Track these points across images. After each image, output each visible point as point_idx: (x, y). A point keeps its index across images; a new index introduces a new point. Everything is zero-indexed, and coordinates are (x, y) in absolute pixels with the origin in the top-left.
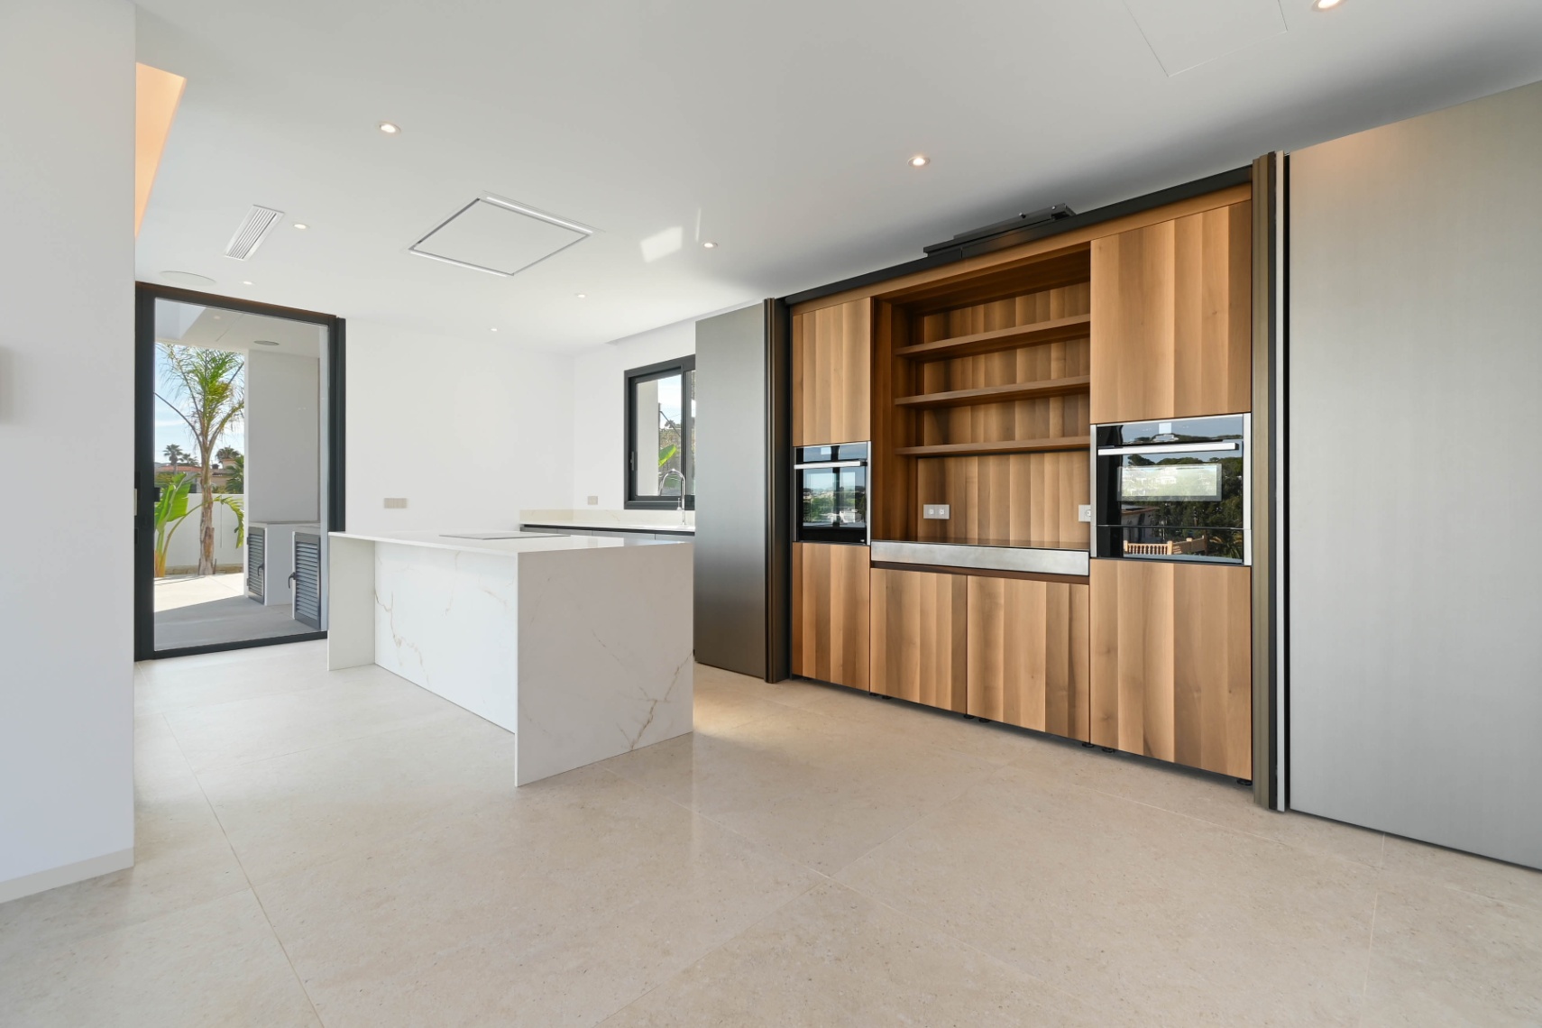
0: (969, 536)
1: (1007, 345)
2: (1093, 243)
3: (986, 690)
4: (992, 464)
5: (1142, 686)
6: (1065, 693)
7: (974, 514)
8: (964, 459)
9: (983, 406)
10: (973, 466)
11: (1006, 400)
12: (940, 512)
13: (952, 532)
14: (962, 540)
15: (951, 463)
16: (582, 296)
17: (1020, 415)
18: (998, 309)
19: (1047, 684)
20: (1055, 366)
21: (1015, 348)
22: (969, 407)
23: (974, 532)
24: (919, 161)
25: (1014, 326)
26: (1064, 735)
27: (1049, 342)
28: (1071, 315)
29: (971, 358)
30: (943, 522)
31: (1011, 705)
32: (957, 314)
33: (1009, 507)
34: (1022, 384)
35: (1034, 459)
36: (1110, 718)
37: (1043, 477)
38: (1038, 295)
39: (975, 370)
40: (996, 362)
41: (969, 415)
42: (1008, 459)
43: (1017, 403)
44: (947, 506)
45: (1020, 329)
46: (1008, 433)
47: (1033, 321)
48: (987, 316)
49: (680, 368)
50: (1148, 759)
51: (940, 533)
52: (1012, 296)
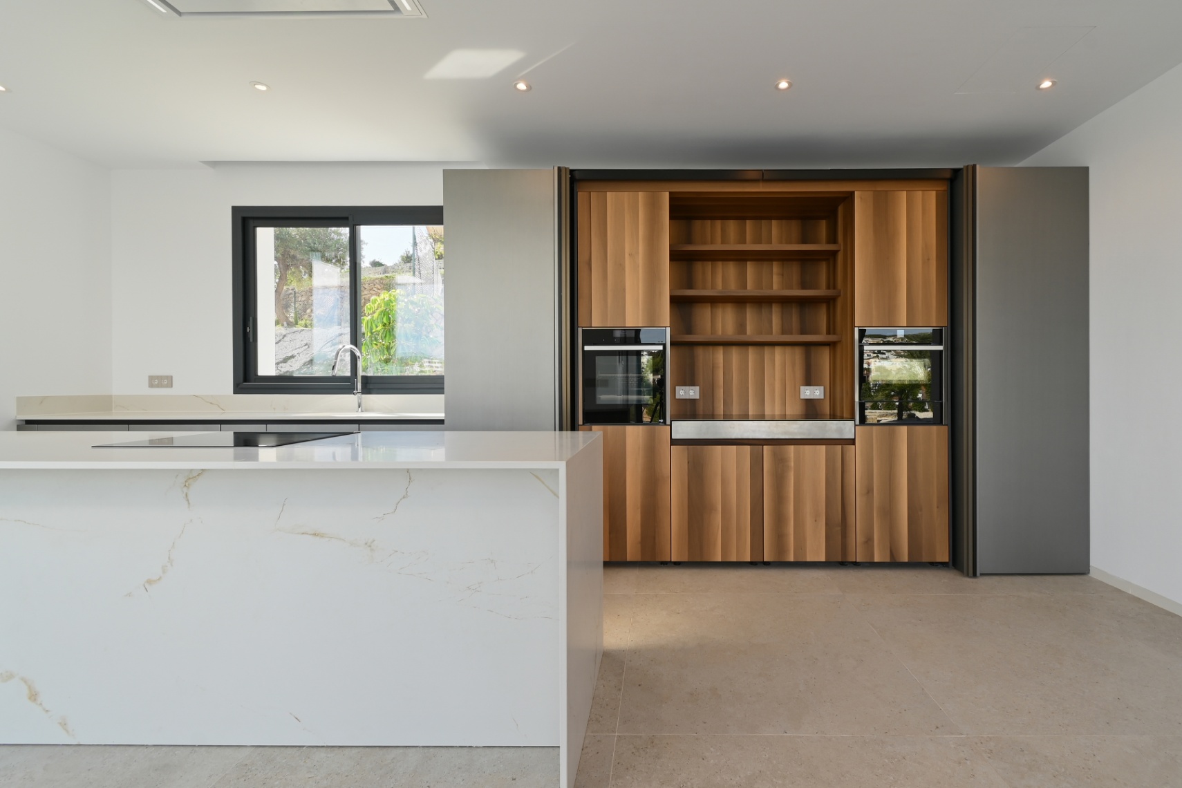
0: (716, 413)
1: (741, 257)
2: (857, 194)
3: (780, 537)
4: (735, 353)
5: (889, 512)
6: (839, 528)
7: (720, 393)
8: (711, 348)
9: (720, 304)
10: (719, 354)
11: (740, 302)
12: (692, 393)
13: (700, 409)
14: (711, 416)
15: (700, 351)
16: (263, 88)
17: (750, 314)
18: (732, 226)
19: (826, 524)
20: (775, 279)
21: (746, 260)
22: (709, 304)
23: (720, 409)
24: (783, 85)
25: (745, 243)
26: (839, 561)
27: (772, 260)
28: (787, 243)
29: (710, 263)
30: (693, 401)
31: (800, 545)
32: (697, 224)
33: (748, 388)
34: (751, 289)
35: (767, 350)
36: (869, 541)
37: (774, 364)
38: (763, 221)
39: (713, 273)
40: (731, 269)
41: (709, 310)
42: (748, 350)
43: (748, 305)
44: (697, 388)
45: (749, 247)
46: (741, 327)
47: (760, 242)
48: (723, 230)
49: (347, 218)
50: (893, 564)
51: (689, 411)
52: (744, 218)
